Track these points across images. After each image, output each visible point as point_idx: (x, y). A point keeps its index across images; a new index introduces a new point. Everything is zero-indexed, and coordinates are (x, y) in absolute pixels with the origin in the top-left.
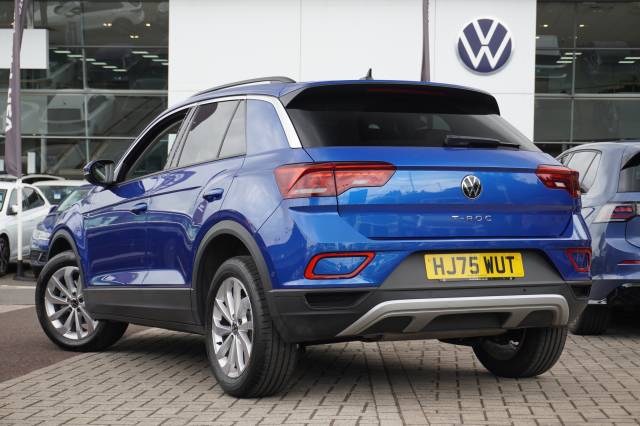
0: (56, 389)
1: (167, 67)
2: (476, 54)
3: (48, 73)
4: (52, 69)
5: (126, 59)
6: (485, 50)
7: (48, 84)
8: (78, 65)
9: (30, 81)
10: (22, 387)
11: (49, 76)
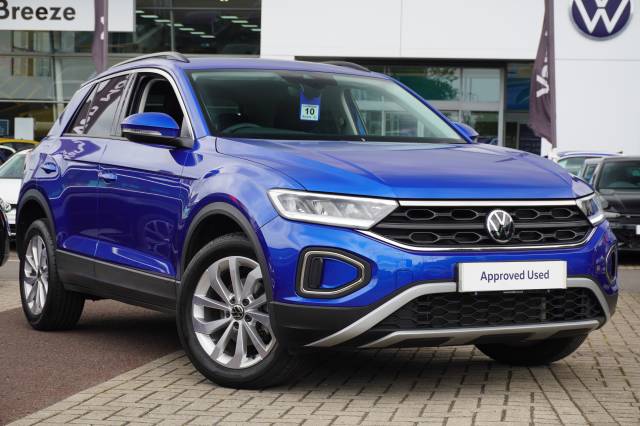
0: (147, 404)
1: (259, 32)
2: (591, 17)
3: (135, 37)
4: (139, 33)
5: (215, 24)
6: (601, 13)
7: (135, 49)
8: (166, 30)
9: (115, 46)
10: (104, 401)
11: (136, 40)
